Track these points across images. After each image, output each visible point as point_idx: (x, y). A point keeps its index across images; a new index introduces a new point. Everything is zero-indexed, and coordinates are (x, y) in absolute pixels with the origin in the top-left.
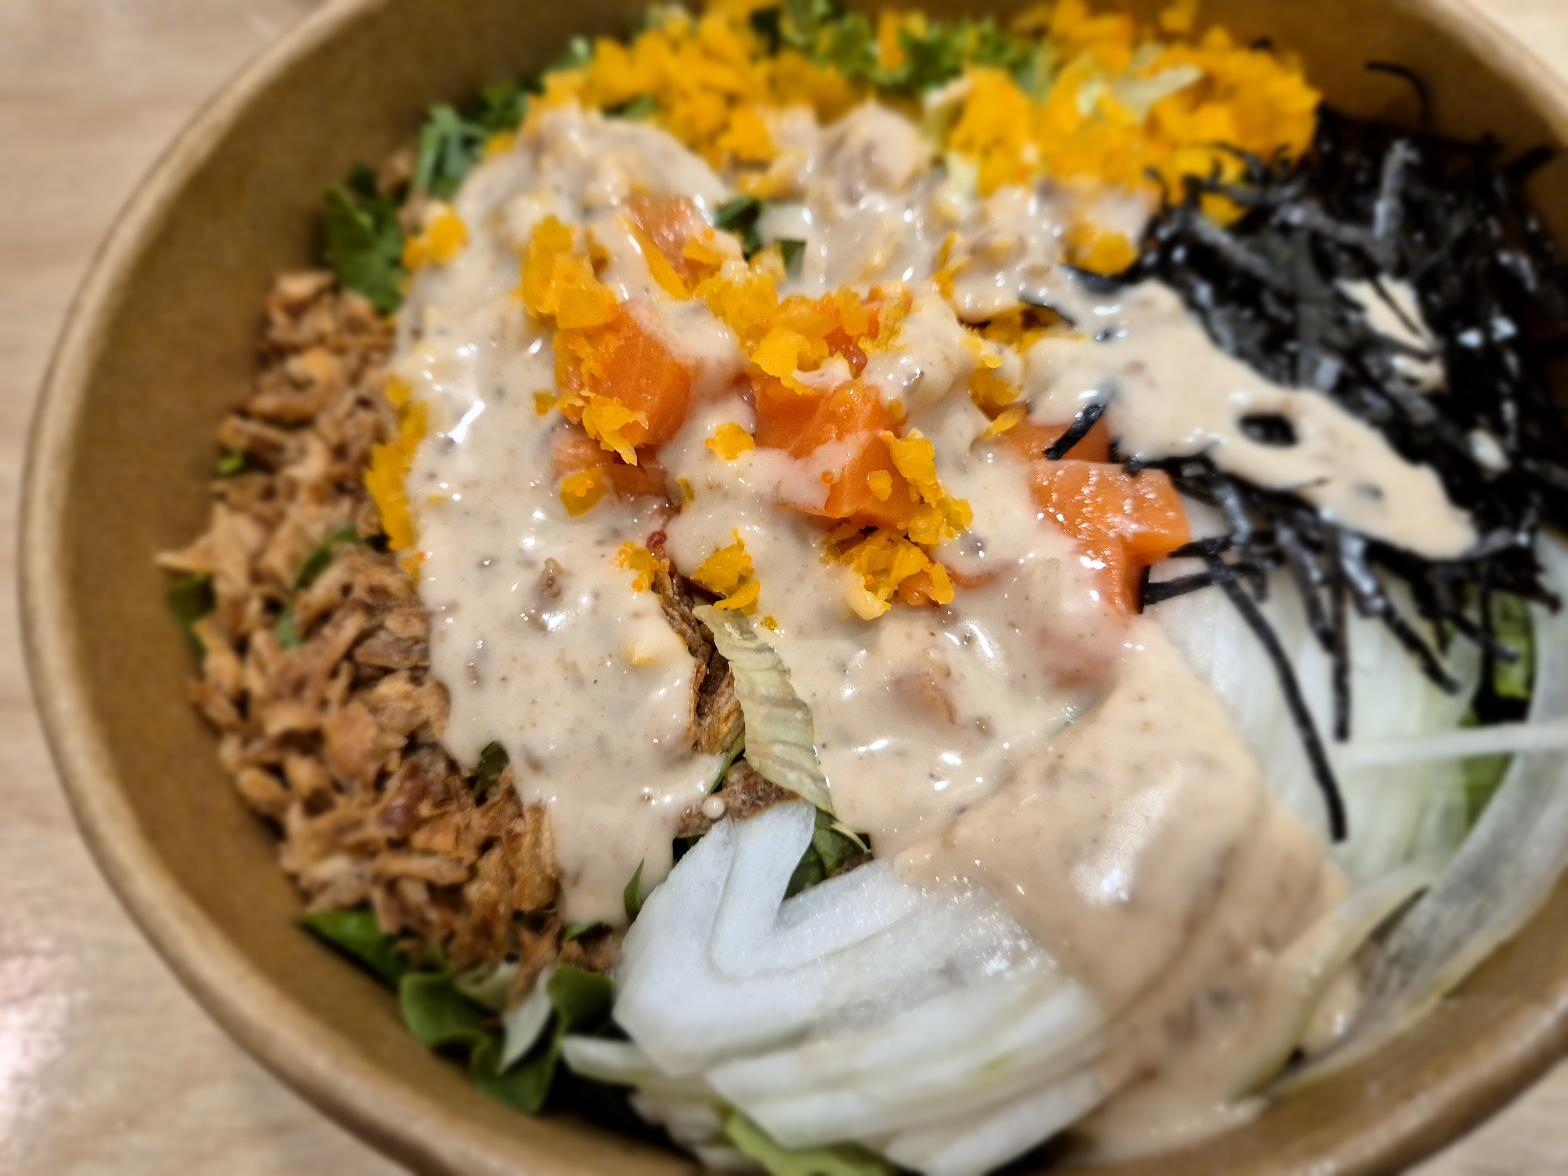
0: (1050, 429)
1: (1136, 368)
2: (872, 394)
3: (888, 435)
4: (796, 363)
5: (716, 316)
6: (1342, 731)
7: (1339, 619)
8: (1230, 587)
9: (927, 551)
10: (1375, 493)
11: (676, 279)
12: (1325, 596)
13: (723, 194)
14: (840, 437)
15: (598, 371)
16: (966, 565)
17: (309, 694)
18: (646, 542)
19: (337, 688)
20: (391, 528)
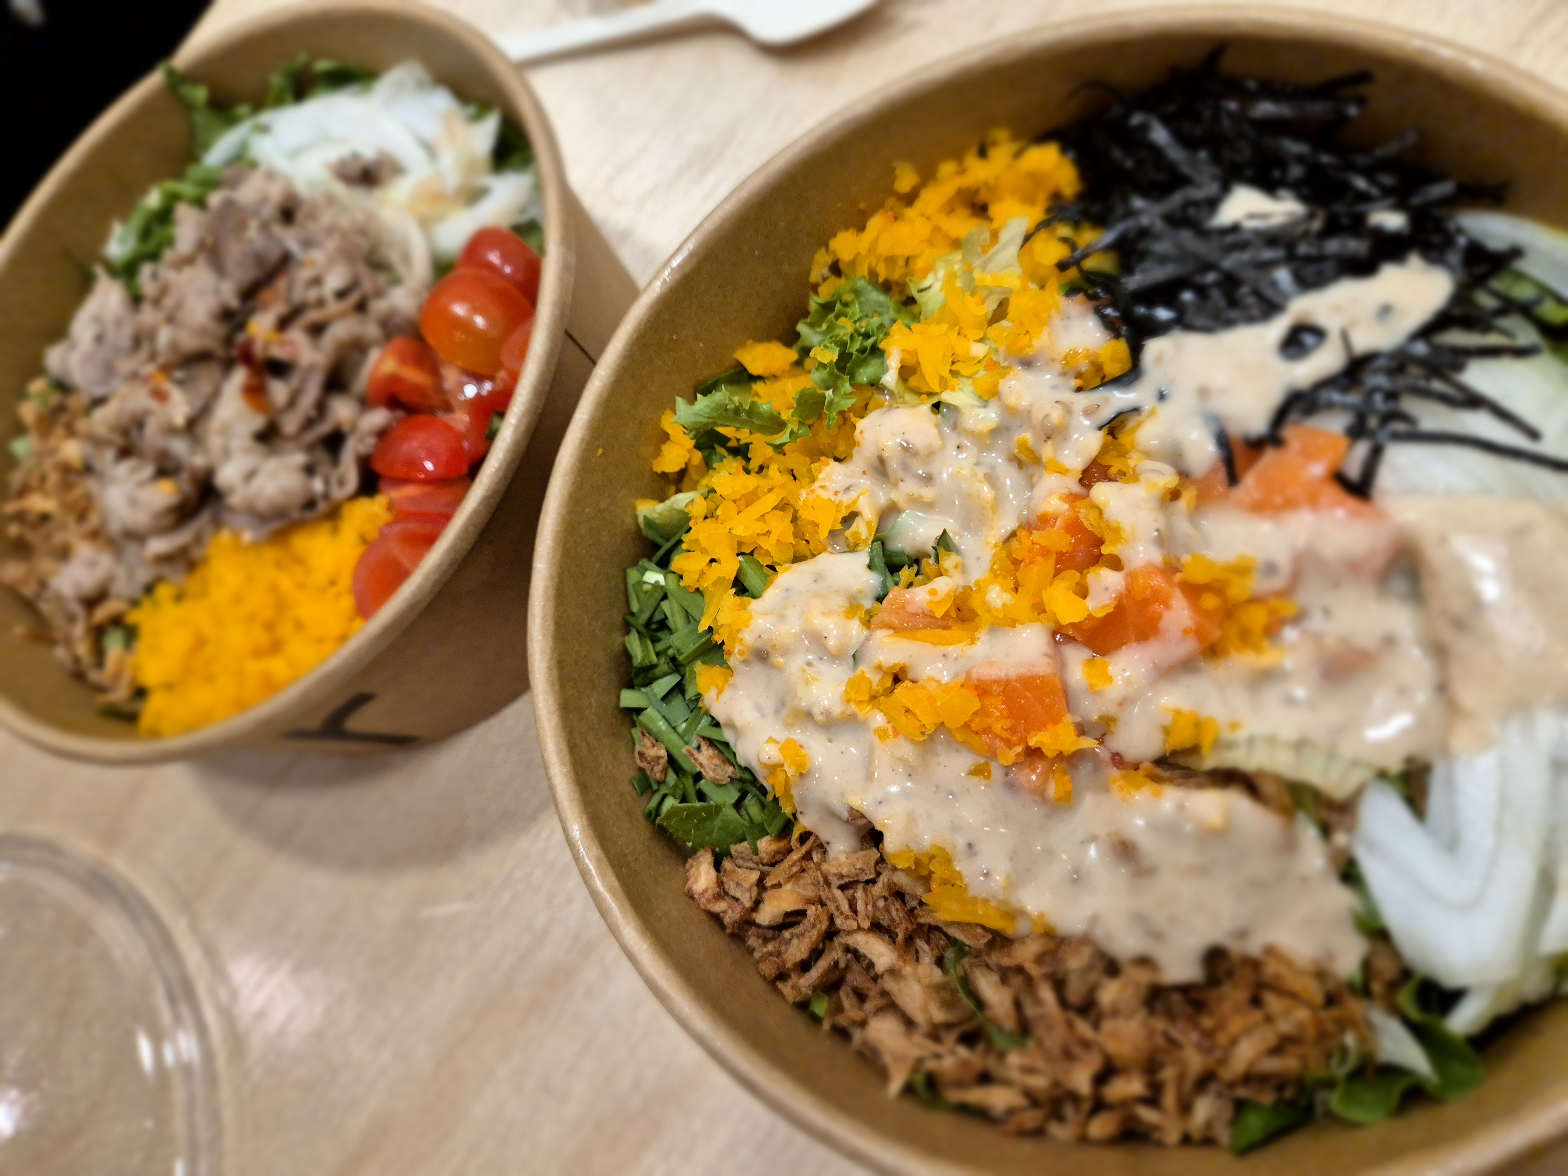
0: (1214, 471)
1: (1204, 393)
2: (1150, 569)
3: (1178, 577)
4: (1081, 599)
5: (1013, 626)
6: (1533, 434)
7: (1462, 388)
8: (1398, 437)
9: (1255, 600)
10: (1385, 311)
11: (956, 631)
12: (1437, 385)
13: (862, 558)
14: (1168, 606)
15: (1008, 723)
16: (1277, 583)
17: (1077, 1050)
18: (1115, 768)
19: (1083, 1028)
20: (996, 923)
